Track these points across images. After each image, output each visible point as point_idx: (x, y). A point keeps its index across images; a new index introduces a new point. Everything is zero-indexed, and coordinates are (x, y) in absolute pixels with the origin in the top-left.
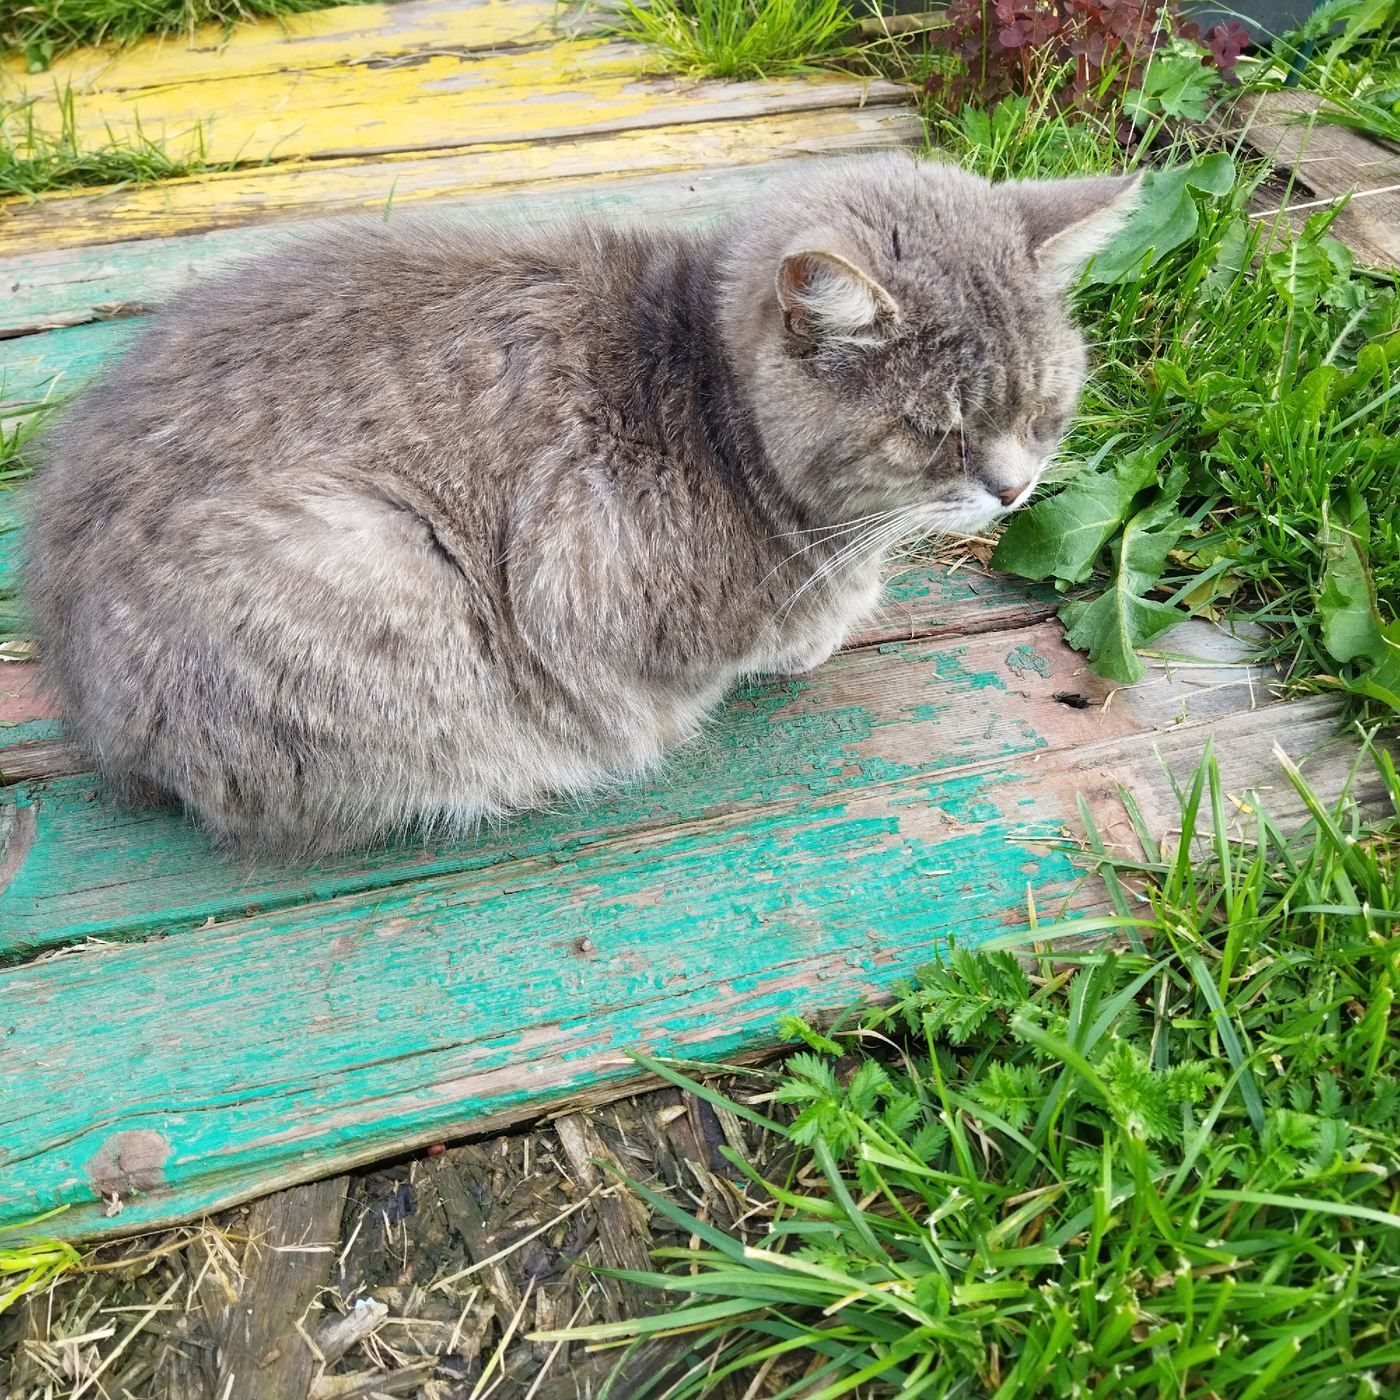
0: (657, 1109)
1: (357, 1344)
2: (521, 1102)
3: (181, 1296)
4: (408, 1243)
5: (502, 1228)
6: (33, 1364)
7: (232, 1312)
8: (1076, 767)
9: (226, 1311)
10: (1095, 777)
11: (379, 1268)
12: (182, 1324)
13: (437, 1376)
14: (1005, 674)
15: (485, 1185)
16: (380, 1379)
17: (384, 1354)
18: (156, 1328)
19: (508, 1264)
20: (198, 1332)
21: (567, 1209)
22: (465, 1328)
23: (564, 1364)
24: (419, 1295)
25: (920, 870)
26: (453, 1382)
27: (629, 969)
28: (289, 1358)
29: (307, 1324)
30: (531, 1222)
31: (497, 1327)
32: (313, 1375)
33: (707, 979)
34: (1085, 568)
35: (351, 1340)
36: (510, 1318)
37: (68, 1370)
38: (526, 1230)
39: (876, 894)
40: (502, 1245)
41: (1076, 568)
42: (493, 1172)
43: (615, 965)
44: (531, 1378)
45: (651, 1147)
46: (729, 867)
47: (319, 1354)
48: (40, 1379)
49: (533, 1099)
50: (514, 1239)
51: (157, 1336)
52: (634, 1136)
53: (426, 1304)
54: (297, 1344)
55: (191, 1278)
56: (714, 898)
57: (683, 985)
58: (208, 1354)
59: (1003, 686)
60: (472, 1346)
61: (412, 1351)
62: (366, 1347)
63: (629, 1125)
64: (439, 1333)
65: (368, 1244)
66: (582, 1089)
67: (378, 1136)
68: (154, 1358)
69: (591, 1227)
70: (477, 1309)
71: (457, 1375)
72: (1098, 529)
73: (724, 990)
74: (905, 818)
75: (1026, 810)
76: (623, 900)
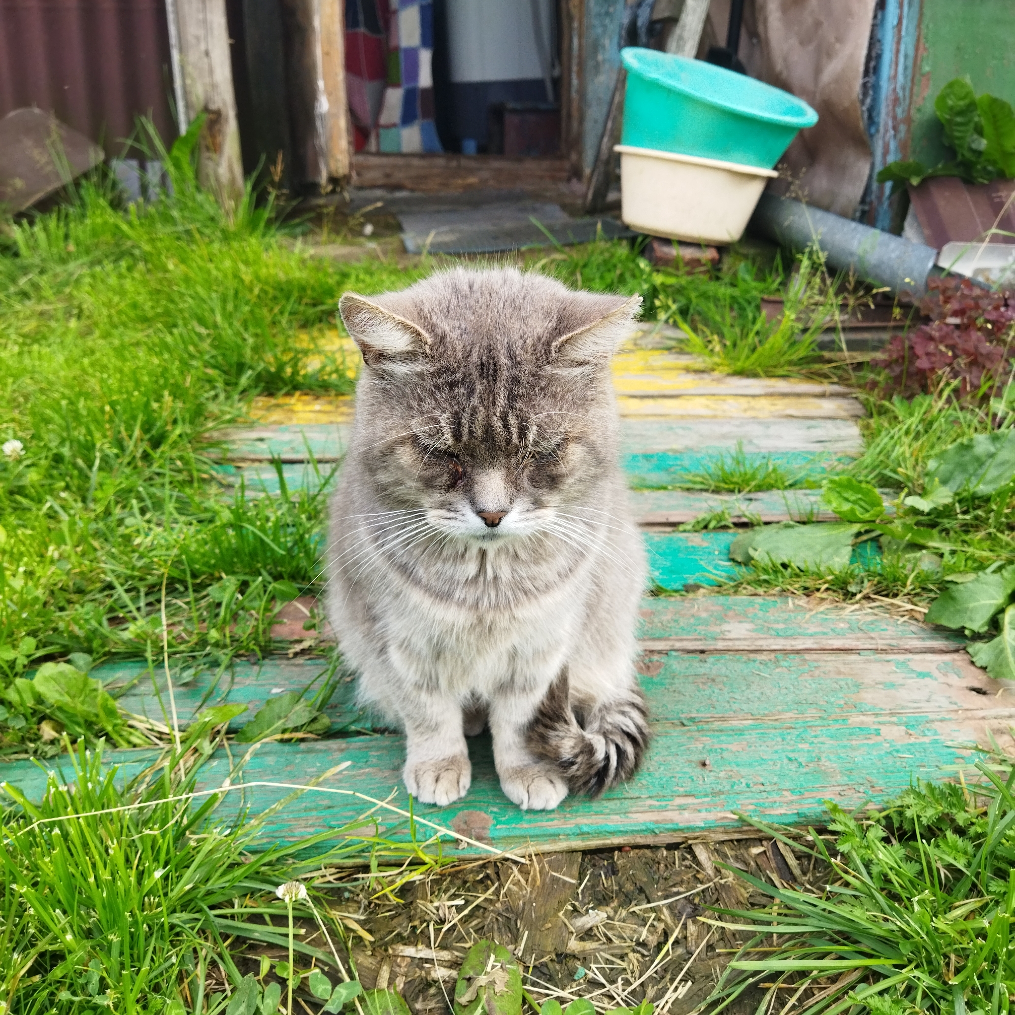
0: (749, 847)
1: (591, 929)
2: (675, 830)
3: (497, 892)
4: (615, 888)
5: (665, 890)
6: (422, 911)
7: (524, 904)
8: (983, 718)
9: (521, 903)
10: (995, 724)
11: (600, 897)
12: (498, 905)
13: (634, 951)
14: (936, 673)
15: (655, 868)
16: (604, 947)
17: (606, 935)
18: (485, 905)
19: (670, 907)
20: (507, 910)
21: (701, 887)
22: (648, 931)
23: (703, 956)
24: (623, 913)
25: (895, 754)
26: (643, 956)
27: (731, 777)
28: (556, 929)
29: (565, 914)
30: (681, 890)
31: (666, 934)
32: (569, 939)
33: (776, 787)
34: (983, 626)
35: (589, 926)
36: (673, 931)
37: (442, 915)
38: (678, 893)
39: (869, 762)
40: (666, 897)
41: (978, 624)
42: (659, 863)
43: (722, 774)
44: (687, 960)
45: (747, 864)
46: (783, 740)
47: (572, 929)
48: (427, 918)
49: (681, 830)
50: (672, 896)
51: (485, 909)
52: (737, 858)
53: (627, 917)
54: (560, 923)
55: (501, 885)
56: (776, 752)
57: (762, 788)
58: (513, 922)
59: (936, 679)
60: (653, 940)
61: (621, 937)
62: (596, 931)
63: (733, 853)
64: (635, 931)
65: (593, 886)
66: (708, 829)
67: (599, 834)
68: (485, 918)
69: (715, 897)
70: (655, 923)
71: (646, 953)
72: (991, 605)
73: (785, 793)
74: (884, 730)
75: (956, 734)
76: (724, 746)
